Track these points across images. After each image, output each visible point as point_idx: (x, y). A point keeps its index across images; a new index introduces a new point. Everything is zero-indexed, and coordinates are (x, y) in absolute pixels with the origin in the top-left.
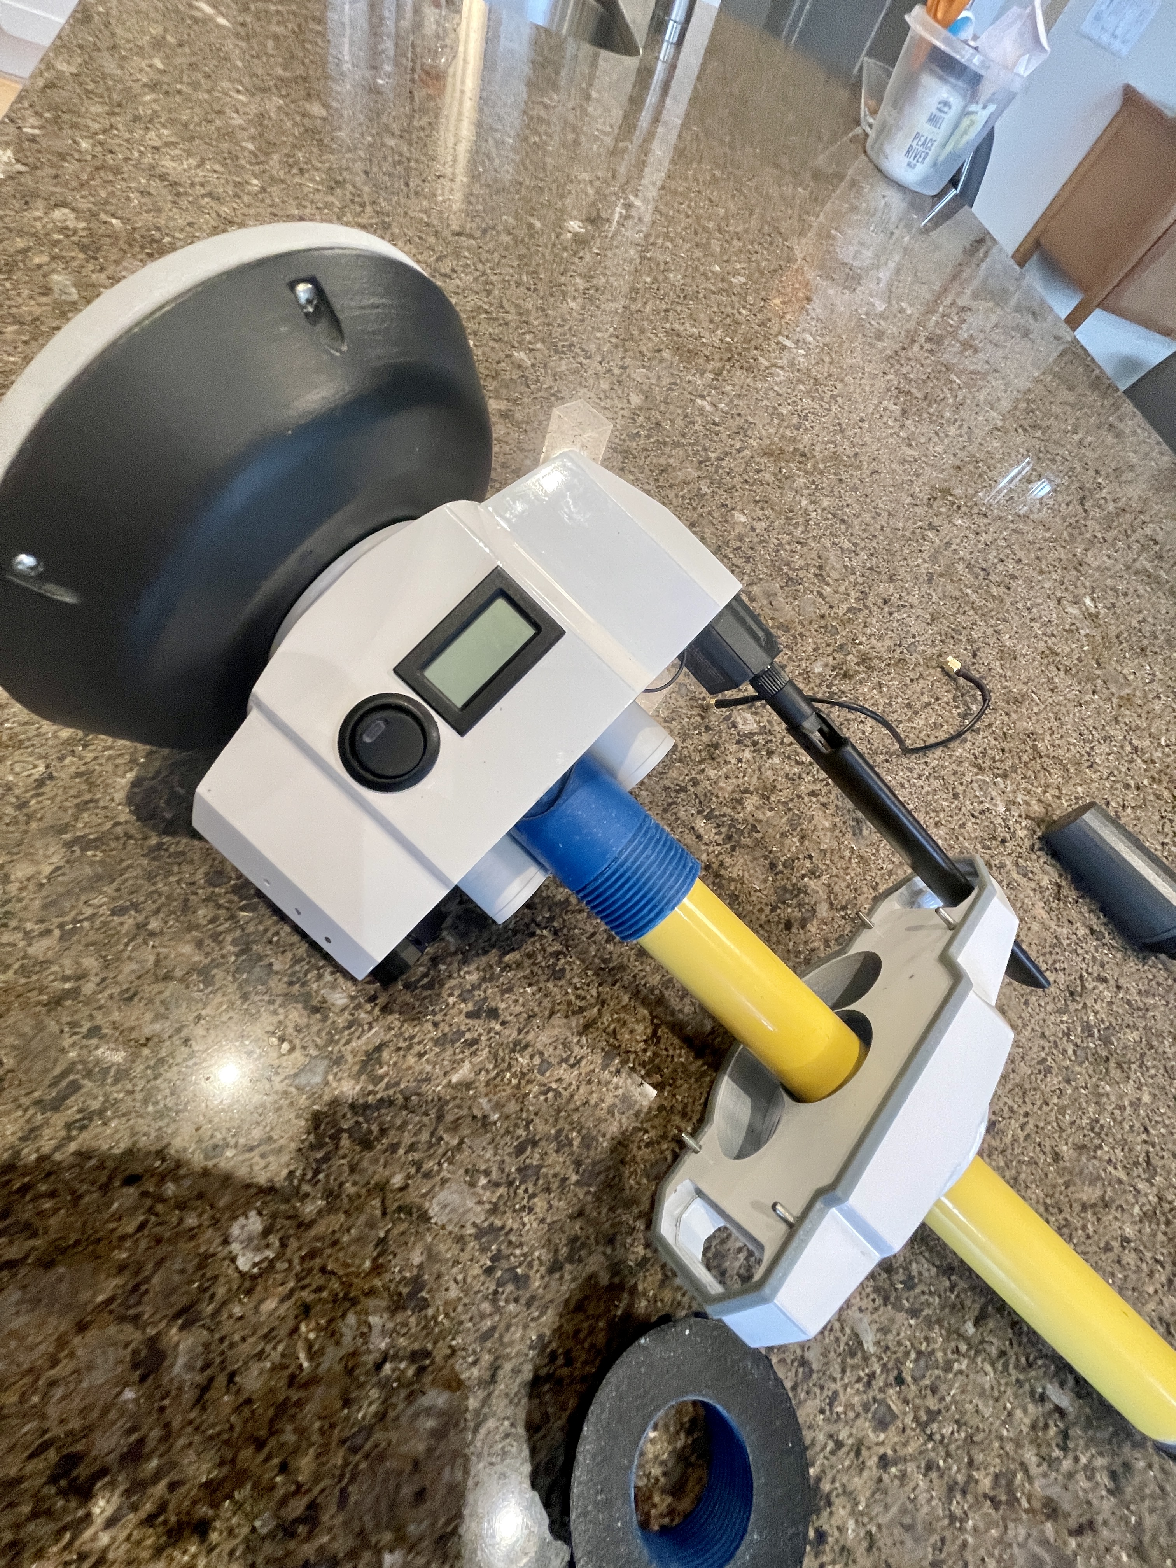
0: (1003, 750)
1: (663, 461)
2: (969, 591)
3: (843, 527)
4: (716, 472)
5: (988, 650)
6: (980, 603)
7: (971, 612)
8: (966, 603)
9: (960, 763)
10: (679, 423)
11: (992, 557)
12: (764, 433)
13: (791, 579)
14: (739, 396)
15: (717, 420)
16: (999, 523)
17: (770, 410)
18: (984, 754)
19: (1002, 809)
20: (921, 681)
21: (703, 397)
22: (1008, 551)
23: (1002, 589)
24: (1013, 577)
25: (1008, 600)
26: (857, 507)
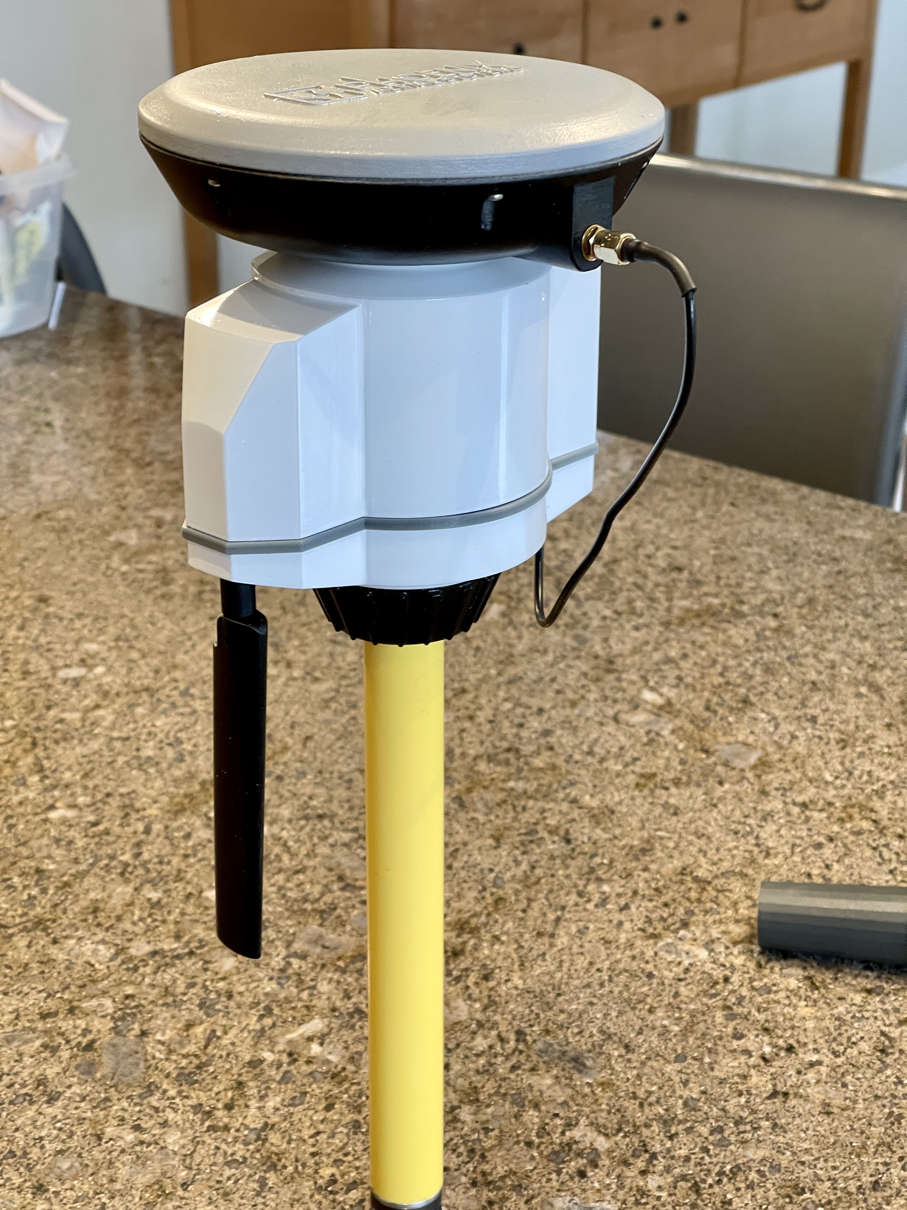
0: (666, 905)
1: (84, 903)
2: (511, 784)
3: (326, 822)
4: (148, 871)
5: (576, 826)
6: (531, 787)
7: (531, 803)
8: (518, 797)
9: (631, 945)
10: (58, 853)
11: (507, 729)
12: (153, 793)
13: (322, 912)
14: (86, 775)
15: (91, 818)
16: (484, 687)
17: (135, 763)
18: (649, 921)
19: (703, 954)
20: (534, 905)
21: (52, 807)
22: (520, 711)
23: (546, 755)
24: (547, 733)
25: (560, 761)
26: (321, 791)
